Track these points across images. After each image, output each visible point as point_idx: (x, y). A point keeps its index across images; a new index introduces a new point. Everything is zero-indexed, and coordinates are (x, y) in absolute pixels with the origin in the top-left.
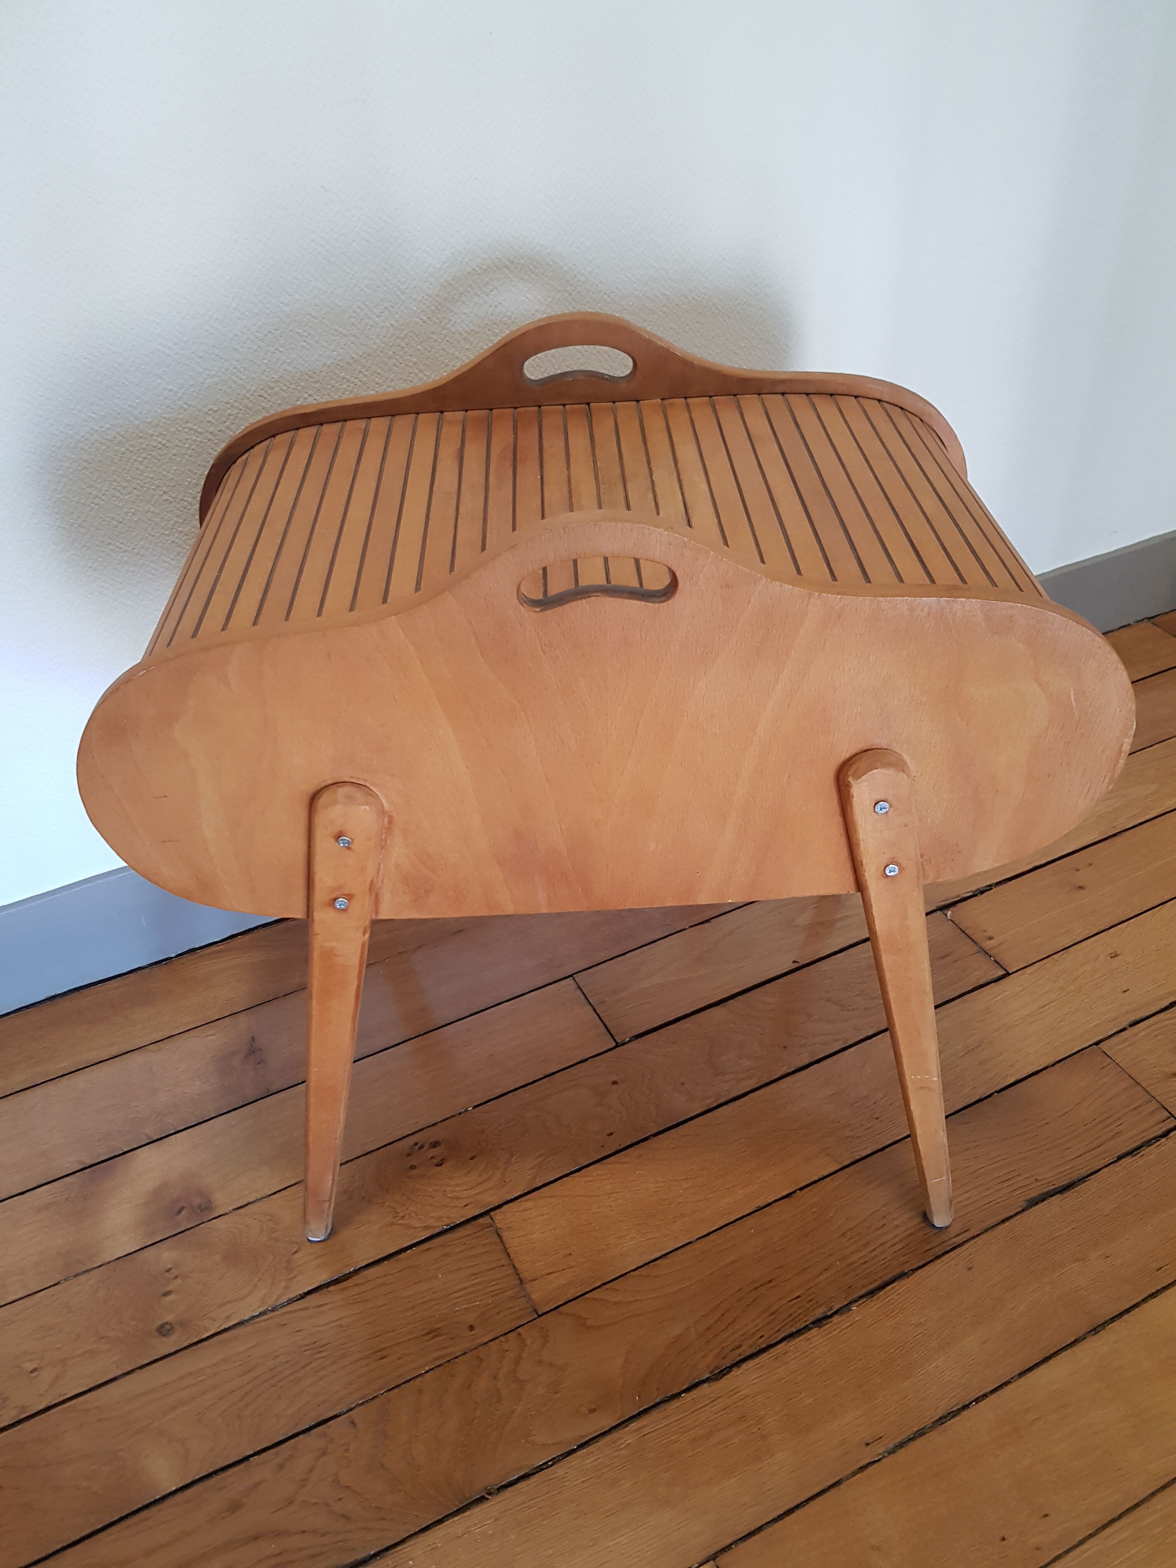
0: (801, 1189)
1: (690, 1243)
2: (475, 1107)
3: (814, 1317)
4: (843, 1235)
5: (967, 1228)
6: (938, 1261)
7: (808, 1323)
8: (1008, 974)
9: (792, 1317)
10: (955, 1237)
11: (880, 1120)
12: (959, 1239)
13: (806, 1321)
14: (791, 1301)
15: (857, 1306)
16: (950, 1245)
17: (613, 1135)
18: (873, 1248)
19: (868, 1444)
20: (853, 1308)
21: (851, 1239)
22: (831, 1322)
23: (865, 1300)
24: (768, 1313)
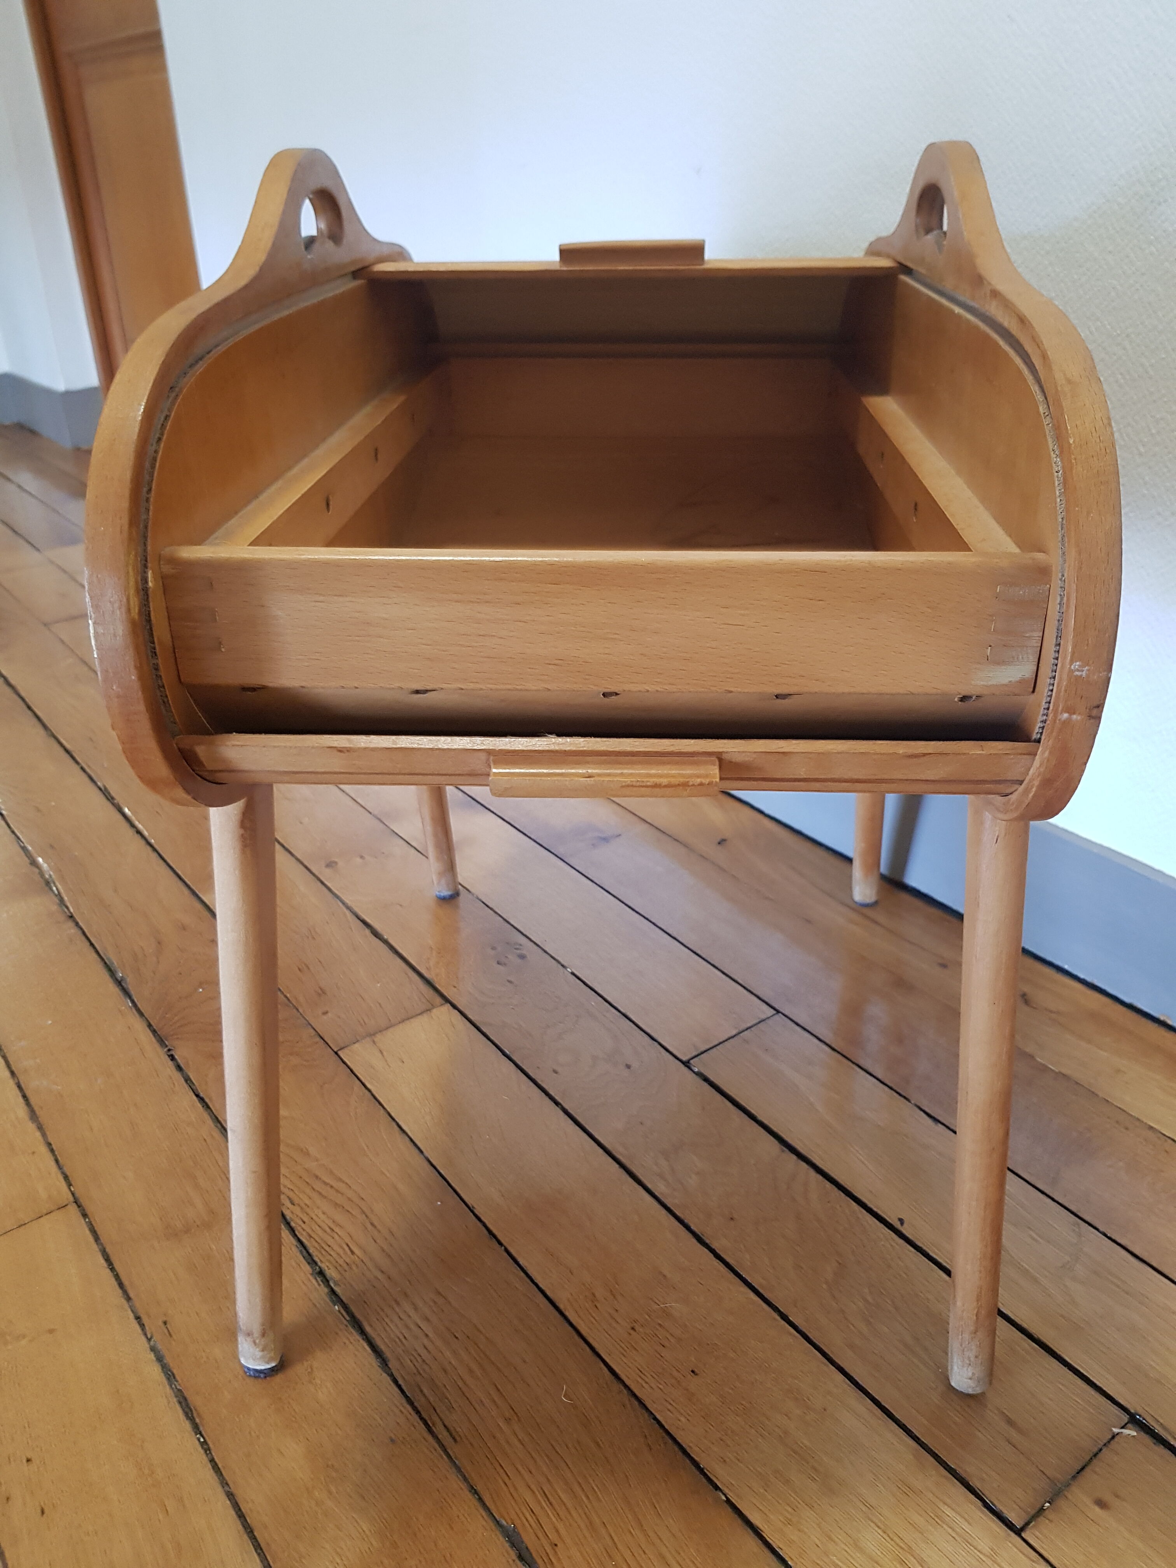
0: (507, 1251)
1: (421, 1152)
2: (573, 974)
3: (326, 1268)
4: (439, 1293)
5: (458, 1439)
6: (404, 1401)
7: (319, 1264)
8: (1018, 1532)
9: (327, 1248)
10: (445, 1426)
11: (632, 1332)
12: (439, 1430)
13: (321, 1261)
14: (348, 1245)
15: (339, 1311)
16: (431, 1419)
17: (555, 1075)
18: (421, 1326)
19: (165, 1323)
20: (336, 1307)
21: (435, 1302)
22: (319, 1285)
23: (348, 1318)
24: (332, 1226)
